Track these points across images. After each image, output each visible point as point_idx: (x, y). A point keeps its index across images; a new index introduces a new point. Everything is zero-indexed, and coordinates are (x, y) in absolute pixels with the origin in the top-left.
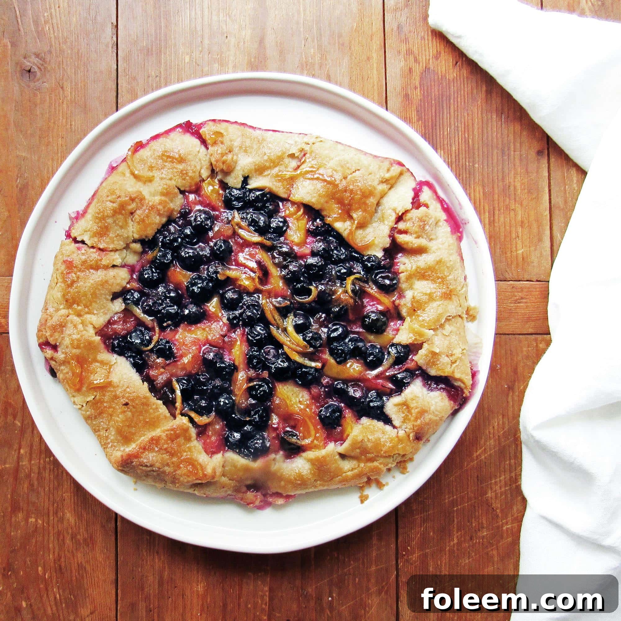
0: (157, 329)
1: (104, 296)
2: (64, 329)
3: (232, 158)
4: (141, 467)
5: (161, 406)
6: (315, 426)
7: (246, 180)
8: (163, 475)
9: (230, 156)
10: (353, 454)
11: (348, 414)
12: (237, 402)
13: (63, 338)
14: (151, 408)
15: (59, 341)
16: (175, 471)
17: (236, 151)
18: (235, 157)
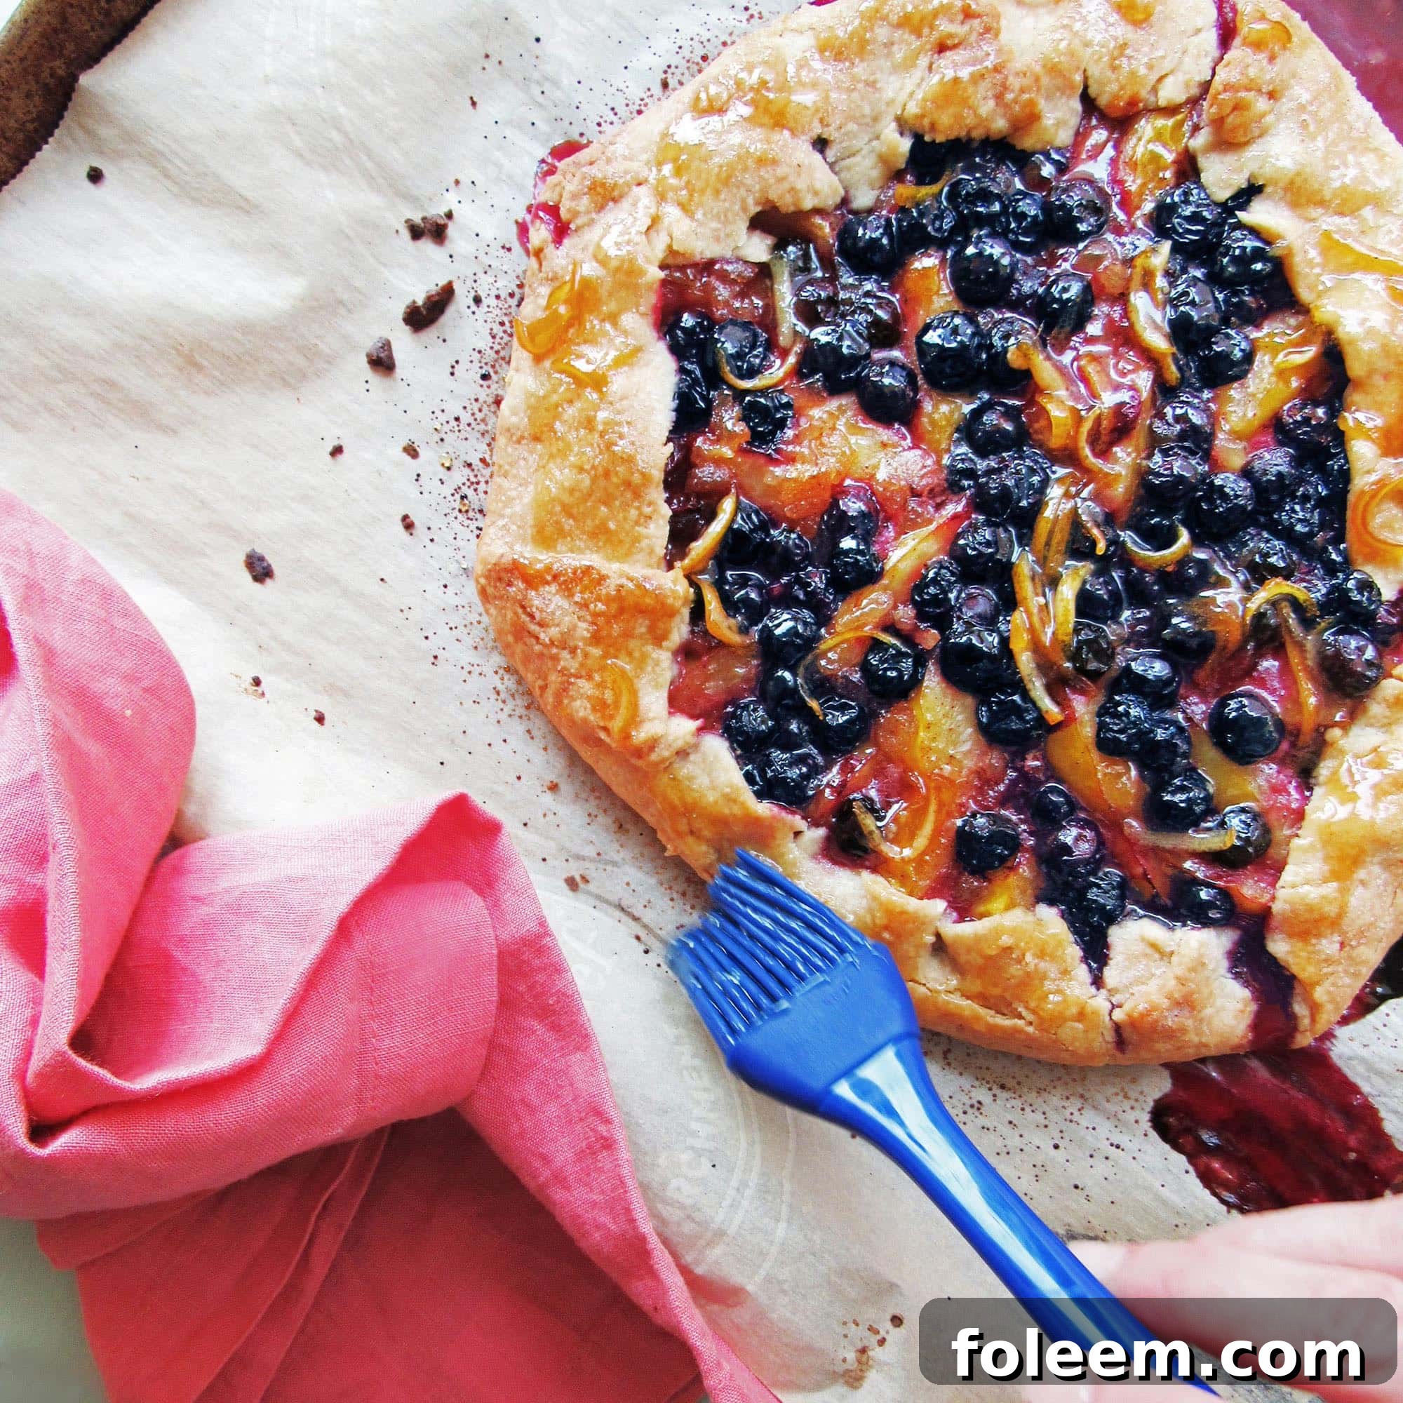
0: (792, 360)
1: (743, 191)
2: (611, 204)
3: (1263, 115)
4: (520, 611)
5: (661, 522)
6: (937, 832)
7: (1250, 192)
8: (550, 664)
9: (1262, 104)
10: (963, 958)
11: (1025, 869)
12: (823, 647)
13: (591, 223)
14: (638, 508)
15: (579, 221)
16: (578, 676)
17: (1284, 109)
18: (1270, 119)
